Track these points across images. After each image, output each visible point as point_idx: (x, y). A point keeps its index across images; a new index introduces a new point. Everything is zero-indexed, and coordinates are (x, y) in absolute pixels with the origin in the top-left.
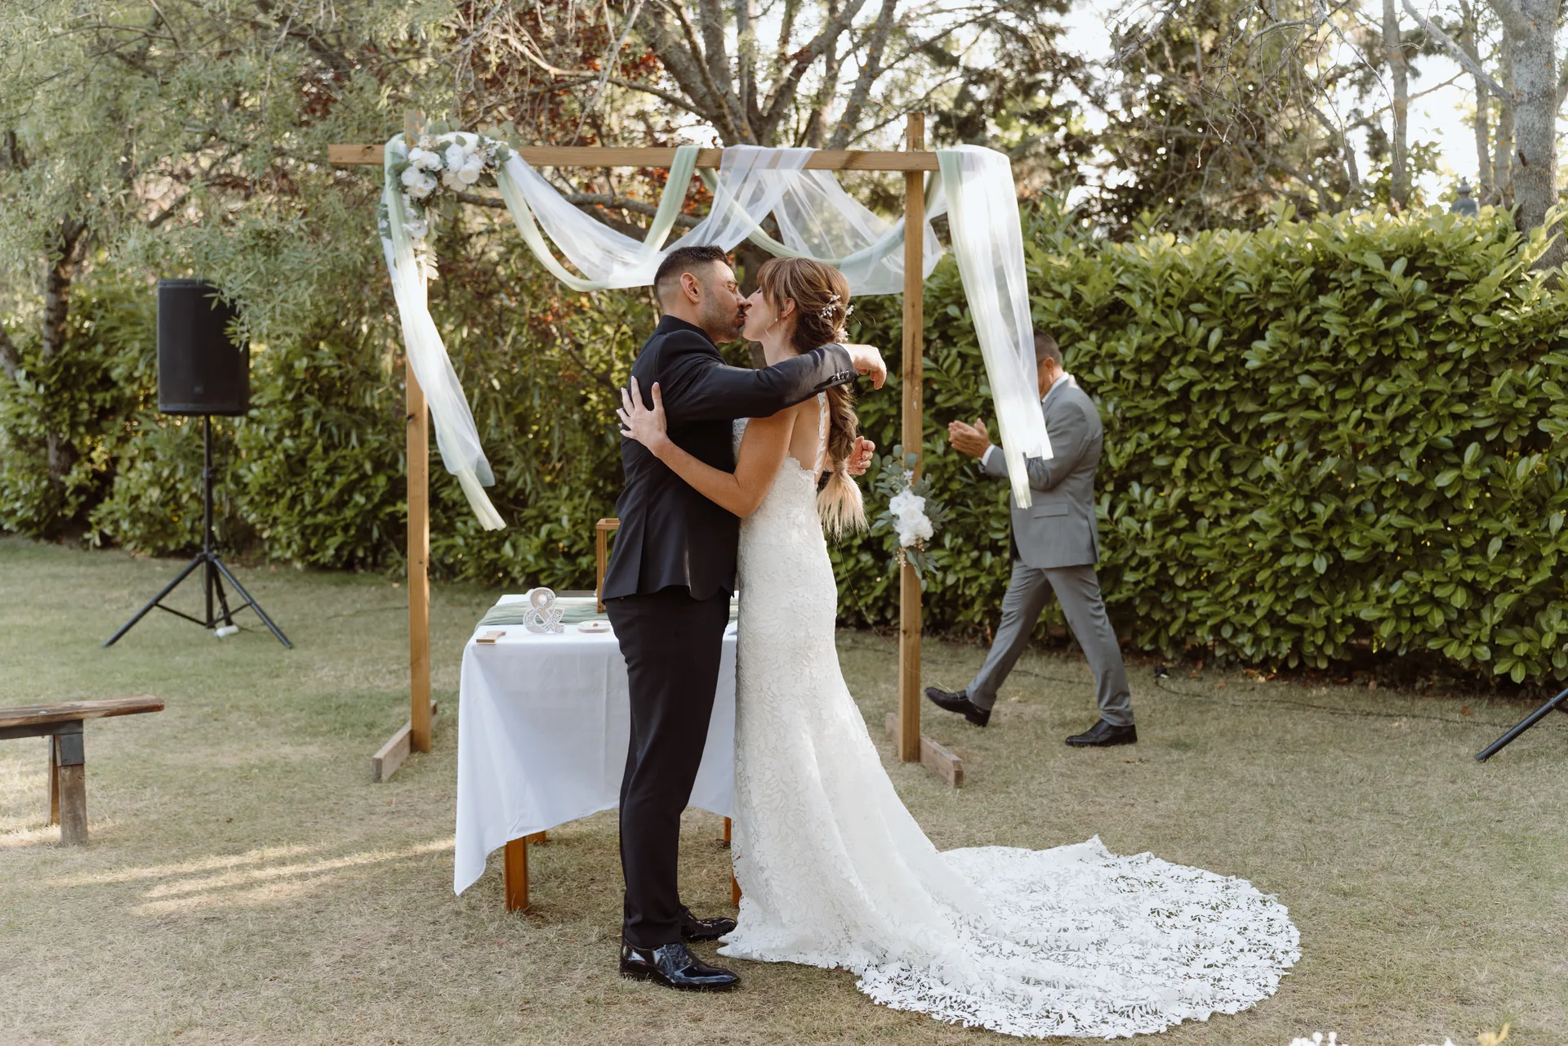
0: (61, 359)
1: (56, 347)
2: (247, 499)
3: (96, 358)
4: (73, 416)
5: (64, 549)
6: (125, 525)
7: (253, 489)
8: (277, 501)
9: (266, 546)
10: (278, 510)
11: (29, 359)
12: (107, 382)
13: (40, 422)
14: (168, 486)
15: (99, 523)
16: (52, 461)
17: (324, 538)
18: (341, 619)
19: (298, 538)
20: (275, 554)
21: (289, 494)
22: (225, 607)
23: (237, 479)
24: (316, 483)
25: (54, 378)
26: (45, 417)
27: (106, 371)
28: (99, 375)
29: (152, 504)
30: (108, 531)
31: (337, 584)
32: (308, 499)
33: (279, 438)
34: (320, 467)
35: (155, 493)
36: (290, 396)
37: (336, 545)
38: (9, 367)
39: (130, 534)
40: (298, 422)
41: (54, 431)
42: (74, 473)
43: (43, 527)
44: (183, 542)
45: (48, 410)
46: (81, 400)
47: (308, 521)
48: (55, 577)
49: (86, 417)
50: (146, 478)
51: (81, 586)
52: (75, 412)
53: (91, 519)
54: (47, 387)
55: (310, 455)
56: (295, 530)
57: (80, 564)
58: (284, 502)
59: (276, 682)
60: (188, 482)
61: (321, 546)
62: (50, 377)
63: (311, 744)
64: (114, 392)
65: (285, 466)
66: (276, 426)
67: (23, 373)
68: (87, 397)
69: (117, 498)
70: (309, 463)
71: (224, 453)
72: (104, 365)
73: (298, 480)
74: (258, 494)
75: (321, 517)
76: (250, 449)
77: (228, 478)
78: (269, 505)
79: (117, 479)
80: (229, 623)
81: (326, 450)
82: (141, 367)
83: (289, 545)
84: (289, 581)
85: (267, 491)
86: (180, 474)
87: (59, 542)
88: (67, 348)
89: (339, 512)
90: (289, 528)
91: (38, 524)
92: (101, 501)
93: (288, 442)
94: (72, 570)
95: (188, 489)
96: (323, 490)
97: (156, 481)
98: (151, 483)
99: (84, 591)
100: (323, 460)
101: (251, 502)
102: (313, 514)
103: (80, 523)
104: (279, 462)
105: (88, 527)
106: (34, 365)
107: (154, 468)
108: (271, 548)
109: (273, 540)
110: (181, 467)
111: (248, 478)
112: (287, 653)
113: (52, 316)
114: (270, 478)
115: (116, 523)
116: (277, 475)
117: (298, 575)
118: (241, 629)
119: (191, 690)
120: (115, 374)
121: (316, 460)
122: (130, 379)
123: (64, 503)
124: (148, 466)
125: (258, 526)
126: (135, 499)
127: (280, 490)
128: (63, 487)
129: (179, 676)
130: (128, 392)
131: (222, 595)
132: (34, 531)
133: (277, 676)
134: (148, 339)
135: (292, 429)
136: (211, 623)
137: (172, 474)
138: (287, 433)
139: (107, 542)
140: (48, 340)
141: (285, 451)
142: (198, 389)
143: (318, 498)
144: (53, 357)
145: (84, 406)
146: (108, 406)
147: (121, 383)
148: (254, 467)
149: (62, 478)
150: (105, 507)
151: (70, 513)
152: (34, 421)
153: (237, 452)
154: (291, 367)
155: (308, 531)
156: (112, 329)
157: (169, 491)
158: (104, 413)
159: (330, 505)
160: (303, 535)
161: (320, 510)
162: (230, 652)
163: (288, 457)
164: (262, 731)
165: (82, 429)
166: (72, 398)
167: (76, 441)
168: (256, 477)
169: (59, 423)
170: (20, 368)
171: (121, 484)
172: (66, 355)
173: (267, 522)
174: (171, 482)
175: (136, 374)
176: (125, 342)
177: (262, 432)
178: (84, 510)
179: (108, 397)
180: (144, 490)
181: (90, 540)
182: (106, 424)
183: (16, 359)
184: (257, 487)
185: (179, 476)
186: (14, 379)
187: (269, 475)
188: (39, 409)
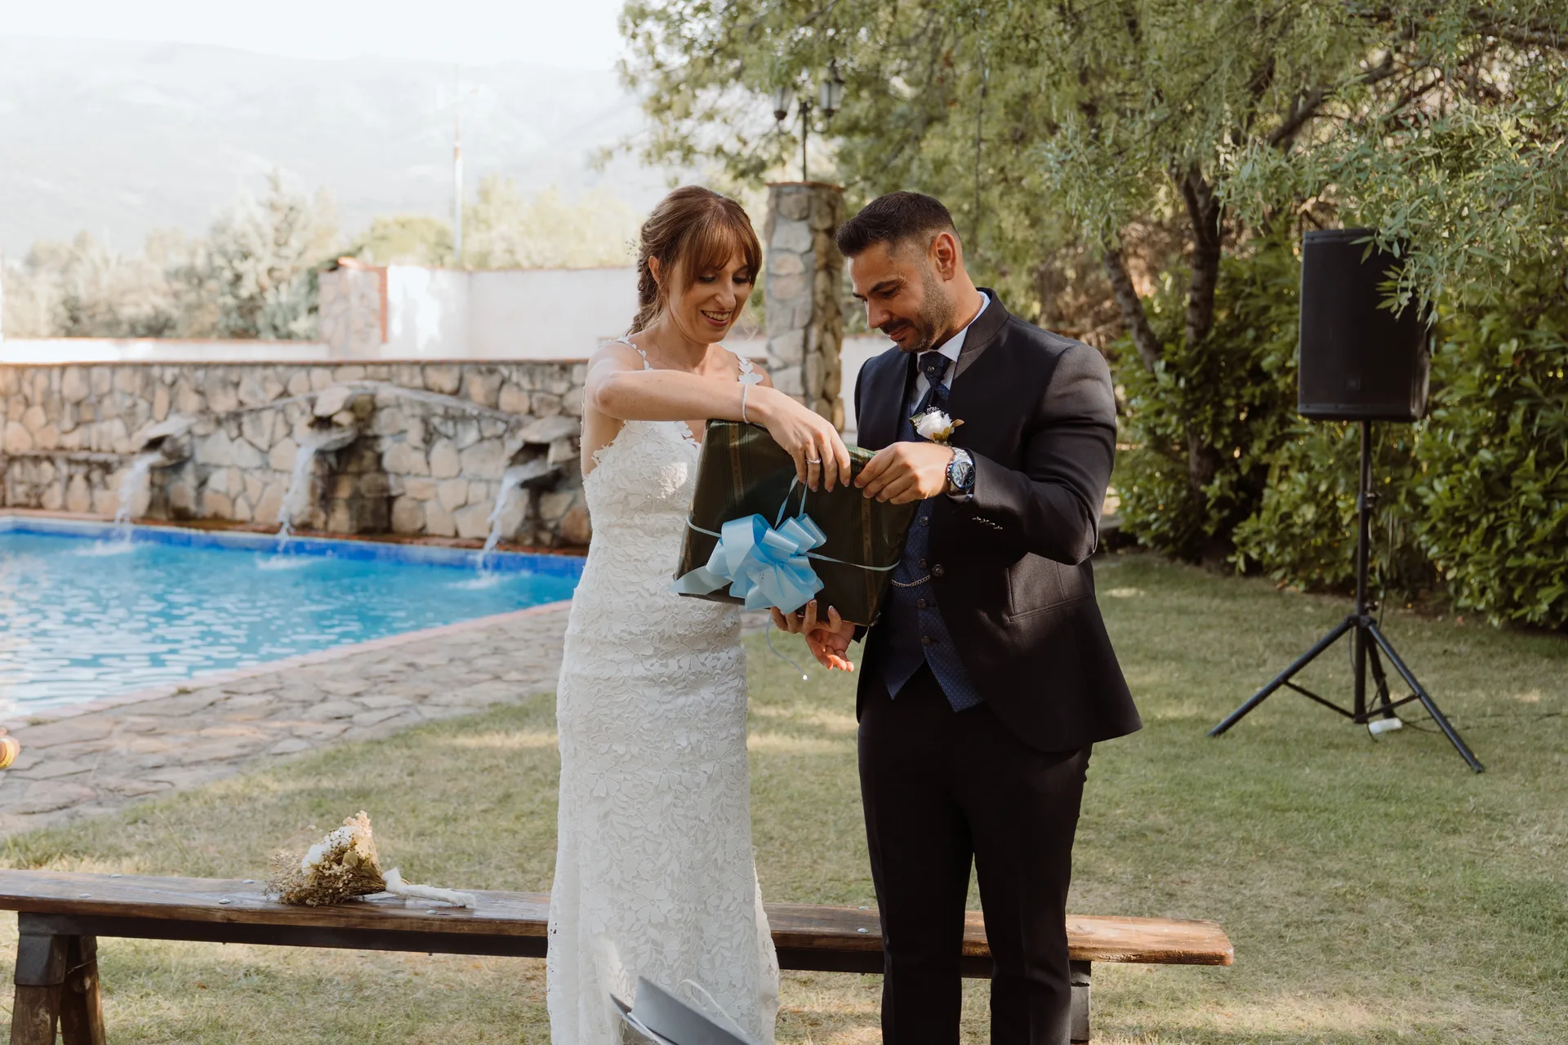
0: (1205, 347)
1: (1201, 333)
2: (1426, 526)
3: (1247, 344)
4: (1217, 415)
5: (1201, 572)
6: (1271, 549)
7: (1436, 513)
8: (1468, 533)
9: (1451, 590)
10: (1468, 545)
11: (1169, 347)
12: (1259, 375)
13: (1180, 421)
14: (1325, 503)
15: (1244, 542)
16: (1193, 468)
17: (1534, 589)
18: (1559, 721)
19: (1495, 583)
20: (1463, 602)
21: (1484, 523)
22: (1383, 692)
23: (1414, 499)
24: (1525, 509)
25: (1196, 370)
26: (1185, 415)
27: (1257, 360)
28: (1248, 365)
29: (1305, 524)
30: (1254, 554)
31: (1550, 656)
32: (1512, 533)
33: (1473, 449)
34: (1531, 491)
35: (1309, 512)
36: (1490, 392)
37: (1551, 599)
38: (1148, 357)
39: (1278, 560)
40: (1502, 426)
41: (1195, 432)
42: (1217, 483)
43: (1180, 544)
44: (1342, 575)
45: (1188, 407)
46: (1227, 396)
47: (1511, 562)
48: (1181, 611)
49: (1232, 416)
50: (1299, 492)
51: (1209, 627)
52: (1220, 408)
53: (1235, 539)
54: (1188, 381)
55: (1517, 473)
56: (1492, 573)
57: (1215, 595)
58: (1478, 532)
59: (1453, 841)
61: (1530, 598)
62: (1192, 368)
63: (1508, 1001)
64: (1265, 386)
65: (1481, 486)
66: (1469, 432)
67: (1161, 365)
68: (1233, 392)
69: (1265, 515)
70: (1514, 484)
71: (1399, 466)
72: (1254, 353)
73: (1499, 505)
74: (1442, 520)
75: (1530, 558)
76: (1432, 461)
77: (1402, 498)
78: (1456, 536)
79: (1266, 492)
80: (1389, 715)
81: (1540, 465)
83: (1483, 592)
84: (1480, 643)
85: (1453, 517)
87: (1198, 563)
88: (1212, 333)
89: (1557, 555)
90: (1482, 568)
91: (1174, 540)
92: (1246, 517)
93: (1485, 455)
94: (1204, 602)
96: (1534, 521)
97: (1311, 496)
98: (1305, 499)
100: (1536, 480)
101: (1432, 530)
102: (1519, 553)
103: (1222, 544)
104: (1472, 479)
105: (1232, 549)
106: (1174, 355)
107: (1309, 482)
108: (1458, 591)
109: (1460, 583)
110: (1342, 481)
111: (1430, 499)
112: (1474, 781)
113: (1197, 297)
114: (1459, 500)
115: (1261, 545)
116: (1469, 498)
117: (1494, 635)
118: (1405, 723)
120: (1267, 363)
121: (1526, 480)
122: (1283, 370)
123: (1205, 517)
124: (1302, 478)
125: (1440, 566)
126: (1286, 517)
127: (1472, 518)
128: (1204, 498)
130: (1281, 384)
131: (1379, 674)
132: (1170, 548)
133: (1455, 831)
135: (1492, 436)
136: (1361, 715)
137: (1331, 489)
138: (1485, 441)
139: (1252, 568)
140: (1192, 324)
141: (1481, 465)
142: (1353, 385)
143: (1527, 531)
144: (1196, 344)
145: (1230, 403)
146: (1257, 403)
147: (1275, 376)
148: (1438, 486)
149: (1203, 488)
150: (1246, 528)
151: (1209, 529)
152: (1174, 419)
153: (1416, 465)
154: (1494, 351)
155: (1511, 577)
156: (1266, 309)
157: (1326, 510)
158: (1256, 412)
159: (1544, 542)
160: (1503, 581)
161: (1529, 548)
163: (1485, 473)
164: (1422, 949)
165: (1226, 431)
166: (1217, 393)
167: (1219, 445)
168: (1439, 499)
169: (1201, 423)
170: (1160, 359)
171: (1270, 497)
172: (1212, 342)
173: (1452, 559)
174: (1331, 498)
175: (1290, 364)
176: (1280, 324)
177: (1450, 438)
178: (1226, 527)
179: (1258, 391)
180: (1296, 507)
181: (1234, 565)
182: (1255, 425)
183: (1155, 347)
184: (1441, 512)
185: (1339, 491)
186: (1153, 371)
187: (1457, 496)
188: (1179, 406)
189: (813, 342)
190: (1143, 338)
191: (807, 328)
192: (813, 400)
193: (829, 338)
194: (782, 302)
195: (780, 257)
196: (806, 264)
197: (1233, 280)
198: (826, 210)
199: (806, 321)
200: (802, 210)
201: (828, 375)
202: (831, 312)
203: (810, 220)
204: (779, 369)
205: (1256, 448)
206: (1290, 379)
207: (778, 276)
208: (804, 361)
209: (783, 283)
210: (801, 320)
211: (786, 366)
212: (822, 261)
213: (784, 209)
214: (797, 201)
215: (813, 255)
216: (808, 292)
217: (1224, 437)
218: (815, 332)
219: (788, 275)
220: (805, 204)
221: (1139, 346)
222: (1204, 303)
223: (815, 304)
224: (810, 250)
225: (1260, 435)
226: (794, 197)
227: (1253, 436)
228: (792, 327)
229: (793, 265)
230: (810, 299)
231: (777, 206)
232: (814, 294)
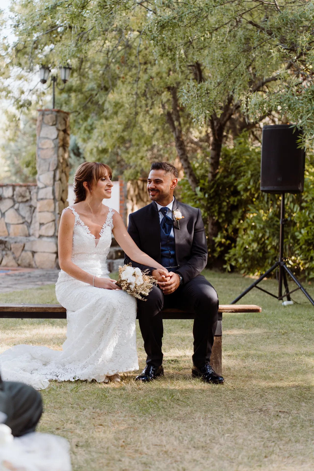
0: (216, 181)
1: (214, 175)
3: (232, 180)
5: (213, 272)
6: (241, 261)
9: (306, 274)
11: (202, 181)
12: (236, 193)
13: (205, 212)
14: (261, 242)
15: (230, 259)
22: (287, 291)
23: (294, 237)
25: (212, 190)
26: (208, 209)
27: (236, 187)
28: (232, 188)
29: (253, 251)
30: (233, 264)
35: (255, 245)
38: (194, 185)
39: (243, 266)
41: (211, 216)
42: (219, 236)
45: (209, 205)
49: (225, 209)
50: (251, 238)
52: (220, 207)
53: (226, 258)
54: (209, 195)
57: (220, 277)
60: (270, 239)
62: (210, 190)
64: (239, 197)
67: (198, 189)
68: (226, 199)
69: (238, 248)
71: (289, 226)
72: (235, 184)
76: (301, 223)
77: (289, 237)
79: (238, 239)
80: (289, 299)
82: (251, 183)
86: (267, 235)
88: (218, 176)
92: (231, 249)
95: (271, 243)
97: (256, 239)
98: (253, 241)
99: (221, 287)
103: (221, 260)
105: (225, 262)
106: (204, 184)
107: (255, 233)
111: (300, 237)
115: (236, 260)
118: (296, 303)
119: (271, 322)
120: (240, 187)
122: (246, 190)
124: (252, 232)
129: (265, 317)
130: (245, 196)
134: (255, 169)
136: (280, 298)
137: (263, 236)
139: (233, 269)
140: (211, 172)
142: (279, 179)
144: (212, 180)
145: (225, 204)
146: (235, 204)
147: (242, 193)
148: (303, 231)
149: (214, 238)
150: (232, 251)
151: (216, 255)
157: (261, 244)
158: (234, 208)
162: (290, 310)
164: (307, 341)
165: (223, 215)
166: (220, 200)
167: (220, 221)
168: (303, 236)
169: (214, 212)
170: (198, 186)
171: (239, 242)
172: (218, 179)
173: (307, 259)
174: (263, 240)
175: (249, 187)
176: (245, 172)
177: (307, 213)
178: (222, 254)
179: (236, 199)
180: (250, 244)
181: (226, 268)
182: (234, 213)
183: (196, 181)
184: (304, 241)
185: (266, 237)
186: (195, 191)
187: (310, 234)
188: (205, 204)
189: (58, 177)
190: (192, 177)
191: (55, 171)
192: (57, 201)
193: (63, 175)
194: (45, 160)
195: (43, 141)
196: (55, 144)
197: (226, 156)
198: (63, 122)
199: (55, 168)
200: (54, 121)
201: (63, 191)
202: (64, 166)
203: (57, 126)
204: (42, 188)
205: (235, 222)
206: (248, 194)
207: (43, 149)
208: (54, 184)
209: (45, 152)
210: (52, 168)
211: (46, 187)
212: (61, 143)
213: (45, 121)
214: (51, 118)
215: (58, 140)
216: (56, 156)
217: (222, 217)
218: (58, 173)
219: (47, 148)
220: (55, 119)
221: (190, 181)
222: (215, 164)
223: (59, 161)
224: (57, 138)
225: (236, 217)
226: (50, 116)
227: (233, 217)
228: (48, 170)
229: (50, 144)
230: (56, 159)
231: (43, 119)
232: (58, 156)
